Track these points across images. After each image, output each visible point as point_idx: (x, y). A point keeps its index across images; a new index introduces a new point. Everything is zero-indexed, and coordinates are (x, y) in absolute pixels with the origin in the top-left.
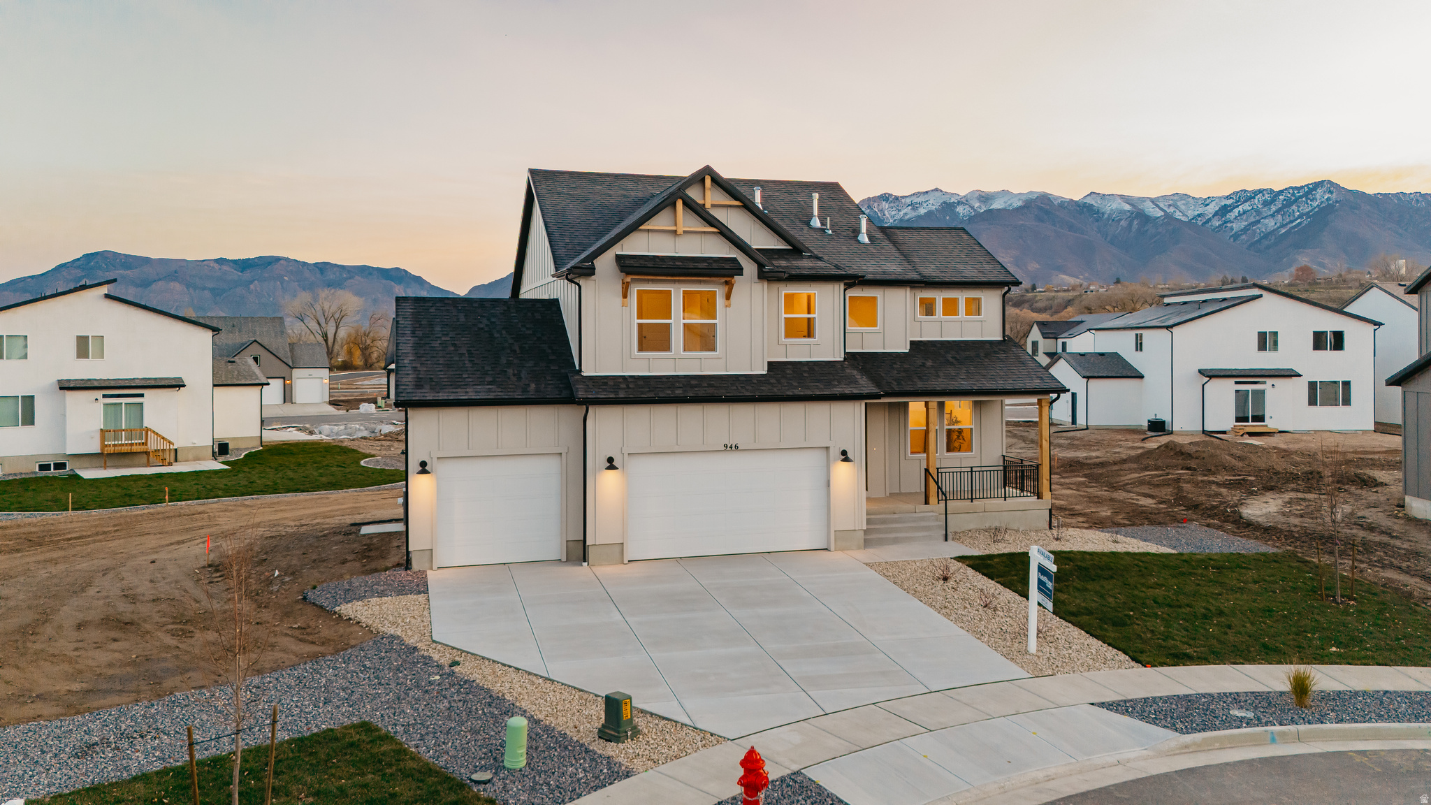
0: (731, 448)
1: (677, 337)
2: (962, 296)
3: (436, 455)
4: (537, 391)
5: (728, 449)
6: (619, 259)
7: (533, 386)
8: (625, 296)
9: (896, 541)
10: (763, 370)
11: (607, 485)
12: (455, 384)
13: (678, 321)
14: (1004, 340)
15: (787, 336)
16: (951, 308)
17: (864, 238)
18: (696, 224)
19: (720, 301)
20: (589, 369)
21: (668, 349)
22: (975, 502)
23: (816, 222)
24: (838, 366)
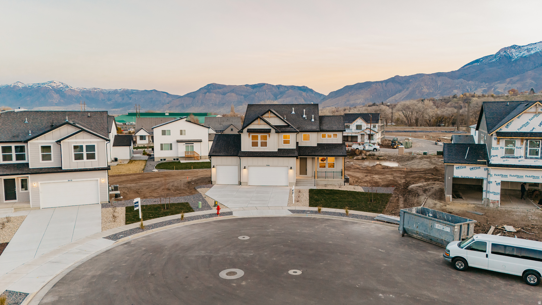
0: (268, 166)
1: (259, 144)
2: (332, 134)
3: (216, 165)
4: (233, 154)
6: (248, 129)
7: (233, 153)
8: (249, 136)
9: (304, 185)
10: (277, 151)
11: (244, 172)
12: (219, 152)
13: (259, 141)
14: (342, 143)
15: (284, 143)
16: (330, 136)
18: (262, 122)
19: (268, 137)
20: (242, 150)
21: (258, 146)
22: (326, 179)
23: (304, 116)
24: (294, 150)
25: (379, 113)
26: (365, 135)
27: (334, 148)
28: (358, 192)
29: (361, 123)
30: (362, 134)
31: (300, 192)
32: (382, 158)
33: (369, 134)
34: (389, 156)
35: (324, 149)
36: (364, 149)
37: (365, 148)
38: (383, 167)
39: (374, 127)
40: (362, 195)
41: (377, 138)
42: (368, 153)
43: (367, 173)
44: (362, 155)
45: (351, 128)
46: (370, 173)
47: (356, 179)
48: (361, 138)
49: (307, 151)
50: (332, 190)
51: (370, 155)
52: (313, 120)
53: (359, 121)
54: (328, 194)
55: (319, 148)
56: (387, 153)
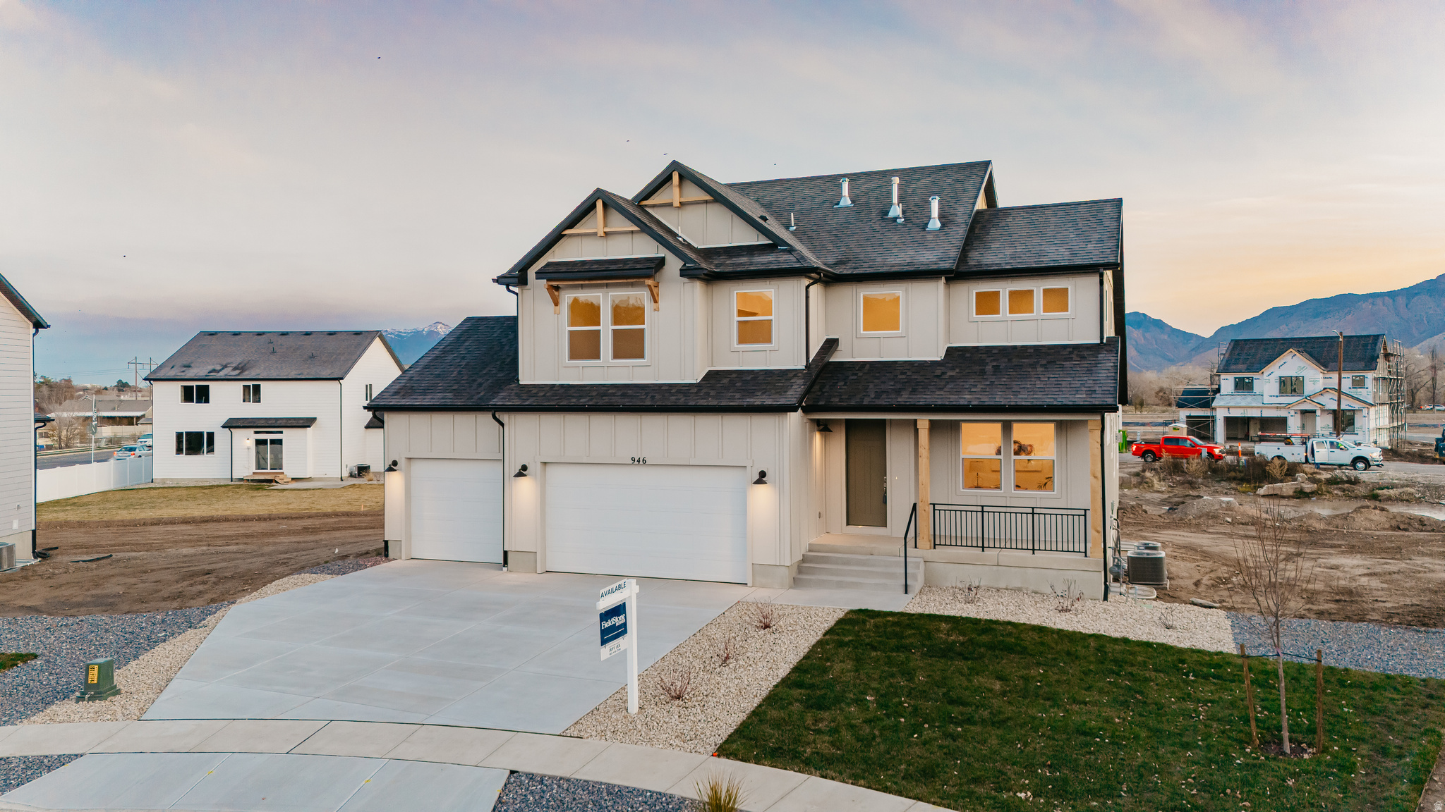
0: (640, 462)
1: (607, 345)
2: (1038, 287)
3: (404, 456)
5: (636, 462)
6: (550, 265)
8: (556, 304)
10: (697, 379)
11: (518, 493)
13: (606, 328)
14: (1102, 342)
16: (1023, 302)
17: (934, 223)
18: (619, 223)
19: (647, 304)
20: (525, 379)
21: (598, 357)
22: (987, 551)
23: (896, 211)
24: (791, 375)
25: (1378, 336)
26: (1318, 413)
27: (1040, 369)
28: (1181, 651)
29: (1301, 368)
30: (1304, 412)
31: (767, 626)
32: (1392, 492)
33: (1334, 411)
34: (1427, 487)
35: (983, 372)
36: (1310, 461)
37: (1313, 456)
38: (1394, 523)
39: (1359, 383)
40: (1206, 677)
41: (1372, 425)
42: (1325, 476)
43: (1299, 543)
44: (1295, 480)
45: (1257, 388)
46: (1315, 544)
47: (1223, 572)
48: (1299, 425)
49: (871, 386)
50: (997, 622)
51: (1333, 482)
52: (935, 224)
53: (1292, 364)
54: (947, 652)
55: (953, 369)
56: (1416, 475)
